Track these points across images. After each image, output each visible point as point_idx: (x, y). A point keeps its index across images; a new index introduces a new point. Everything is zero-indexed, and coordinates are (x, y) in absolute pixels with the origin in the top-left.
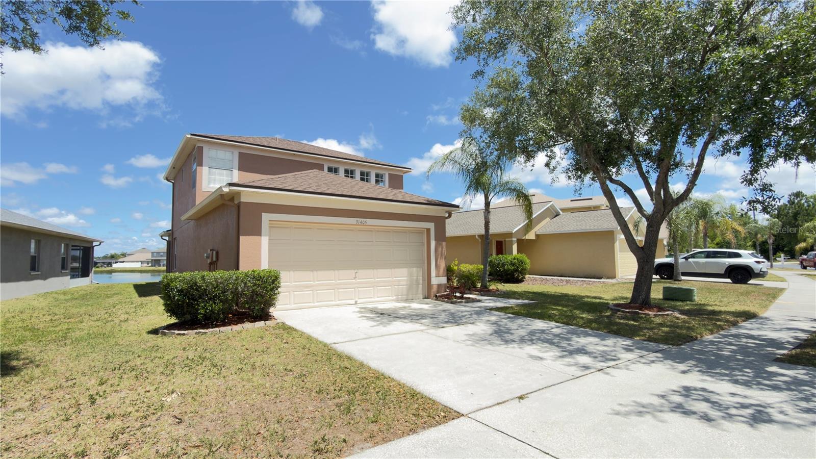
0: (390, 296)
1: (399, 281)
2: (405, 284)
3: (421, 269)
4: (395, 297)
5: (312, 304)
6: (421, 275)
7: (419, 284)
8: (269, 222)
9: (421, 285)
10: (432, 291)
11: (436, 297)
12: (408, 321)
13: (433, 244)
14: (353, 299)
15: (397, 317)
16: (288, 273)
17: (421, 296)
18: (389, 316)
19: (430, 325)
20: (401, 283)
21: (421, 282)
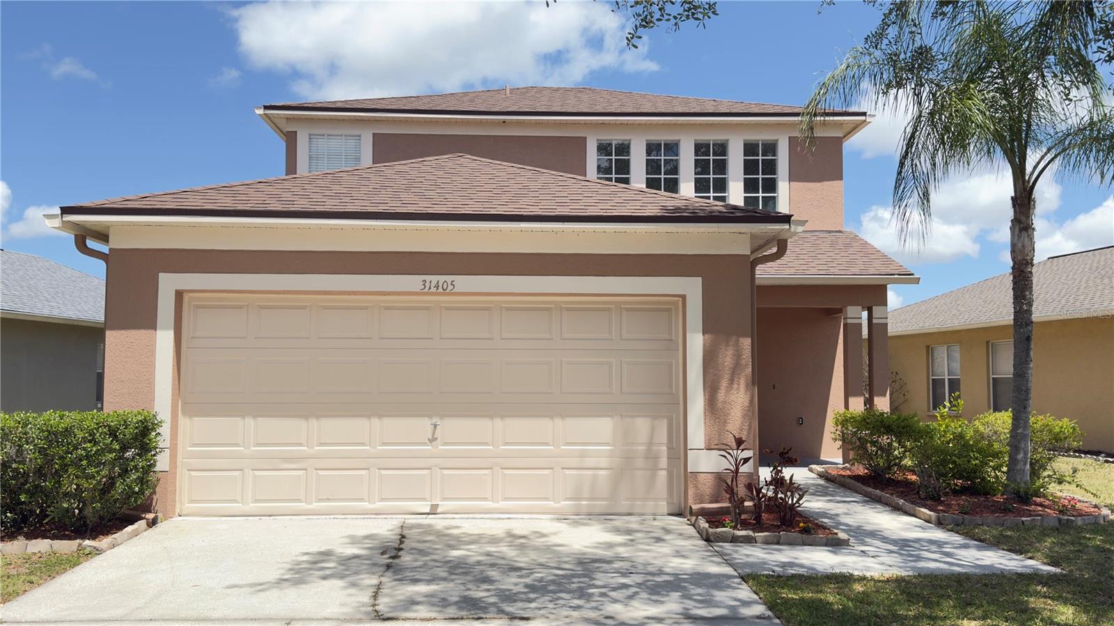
0: (547, 499)
1: (583, 455)
2: (603, 465)
3: (665, 423)
4: (565, 503)
5: (303, 506)
6: (665, 441)
7: (655, 469)
8: (179, 295)
9: (664, 473)
10: (691, 492)
11: (691, 513)
12: (375, 581)
13: (696, 343)
14: (424, 499)
15: (388, 567)
16: (238, 421)
17: (663, 507)
18: (385, 560)
19: (384, 604)
20: (590, 462)
21: (664, 462)
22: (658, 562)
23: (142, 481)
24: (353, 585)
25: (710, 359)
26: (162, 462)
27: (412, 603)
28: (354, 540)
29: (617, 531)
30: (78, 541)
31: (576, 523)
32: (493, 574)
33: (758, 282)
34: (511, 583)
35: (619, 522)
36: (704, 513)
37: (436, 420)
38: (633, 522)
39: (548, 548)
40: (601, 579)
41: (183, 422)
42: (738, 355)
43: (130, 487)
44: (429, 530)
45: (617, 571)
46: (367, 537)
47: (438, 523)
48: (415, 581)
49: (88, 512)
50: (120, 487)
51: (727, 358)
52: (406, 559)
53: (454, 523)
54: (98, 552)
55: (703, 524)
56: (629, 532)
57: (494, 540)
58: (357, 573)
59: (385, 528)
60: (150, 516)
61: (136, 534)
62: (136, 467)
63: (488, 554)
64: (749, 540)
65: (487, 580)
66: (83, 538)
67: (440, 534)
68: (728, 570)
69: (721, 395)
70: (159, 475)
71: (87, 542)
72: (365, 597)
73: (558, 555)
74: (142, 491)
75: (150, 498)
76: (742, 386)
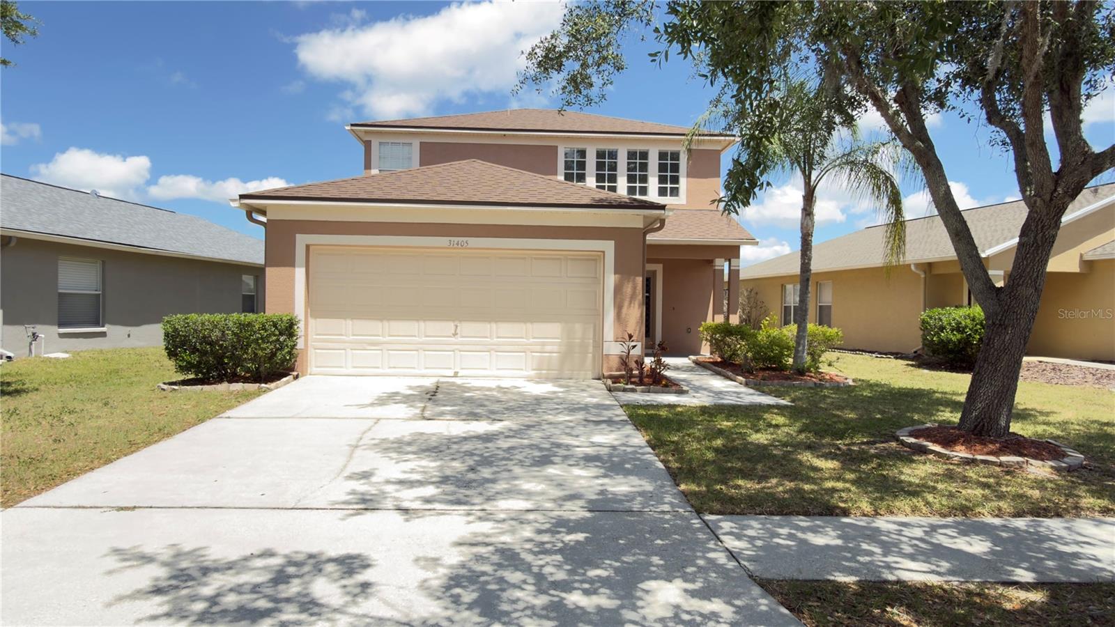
0: (522, 370)
1: (543, 344)
2: (556, 351)
3: (591, 326)
4: (533, 372)
5: (381, 371)
6: (591, 336)
7: (585, 353)
8: (308, 247)
9: (590, 355)
10: (605, 366)
11: (604, 378)
12: (423, 405)
13: (611, 279)
14: (450, 368)
15: (430, 399)
16: (343, 321)
17: (590, 374)
18: (428, 396)
19: (427, 414)
20: (548, 348)
21: (591, 349)
22: (578, 400)
23: (290, 353)
24: (412, 406)
25: (618, 290)
26: (300, 344)
27: (442, 414)
28: (411, 388)
29: (560, 386)
30: (258, 384)
31: (538, 383)
32: (486, 403)
33: (647, 242)
34: (496, 407)
35: (563, 382)
36: (610, 377)
37: (457, 323)
38: (571, 383)
39: (520, 393)
40: (544, 406)
41: (312, 321)
42: (634, 288)
43: (284, 356)
44: (453, 384)
45: (555, 403)
46: (418, 387)
47: (458, 381)
48: (445, 405)
49: (262, 369)
50: (279, 356)
51: (628, 289)
52: (439, 396)
53: (466, 381)
54: (270, 390)
55: (609, 382)
56: (568, 387)
57: (490, 389)
58: (414, 401)
59: (429, 383)
60: (295, 373)
61: (288, 382)
62: (287, 345)
63: (486, 395)
64: (633, 391)
65: (484, 406)
66: (260, 383)
67: (459, 386)
68: (616, 403)
69: (624, 310)
70: (299, 351)
71: (263, 385)
72: (418, 411)
73: (525, 396)
74: (290, 359)
75: (294, 364)
76: (637, 306)
